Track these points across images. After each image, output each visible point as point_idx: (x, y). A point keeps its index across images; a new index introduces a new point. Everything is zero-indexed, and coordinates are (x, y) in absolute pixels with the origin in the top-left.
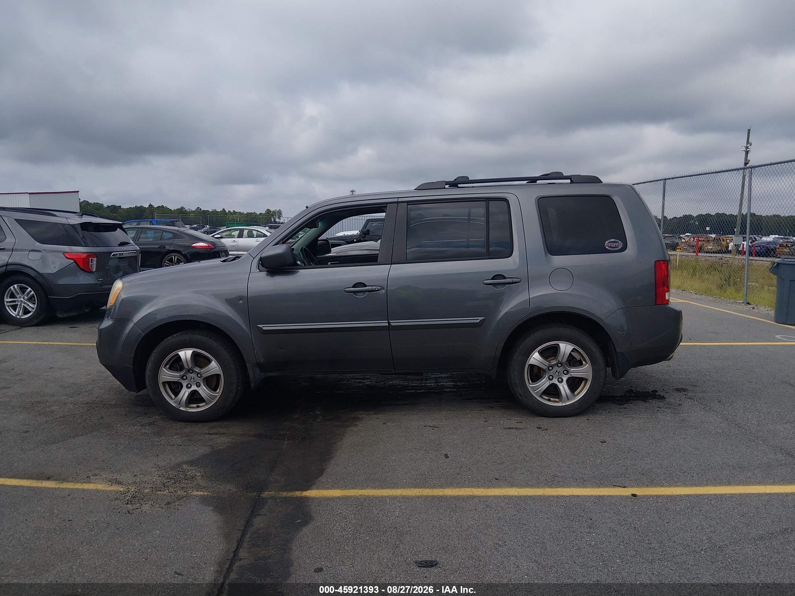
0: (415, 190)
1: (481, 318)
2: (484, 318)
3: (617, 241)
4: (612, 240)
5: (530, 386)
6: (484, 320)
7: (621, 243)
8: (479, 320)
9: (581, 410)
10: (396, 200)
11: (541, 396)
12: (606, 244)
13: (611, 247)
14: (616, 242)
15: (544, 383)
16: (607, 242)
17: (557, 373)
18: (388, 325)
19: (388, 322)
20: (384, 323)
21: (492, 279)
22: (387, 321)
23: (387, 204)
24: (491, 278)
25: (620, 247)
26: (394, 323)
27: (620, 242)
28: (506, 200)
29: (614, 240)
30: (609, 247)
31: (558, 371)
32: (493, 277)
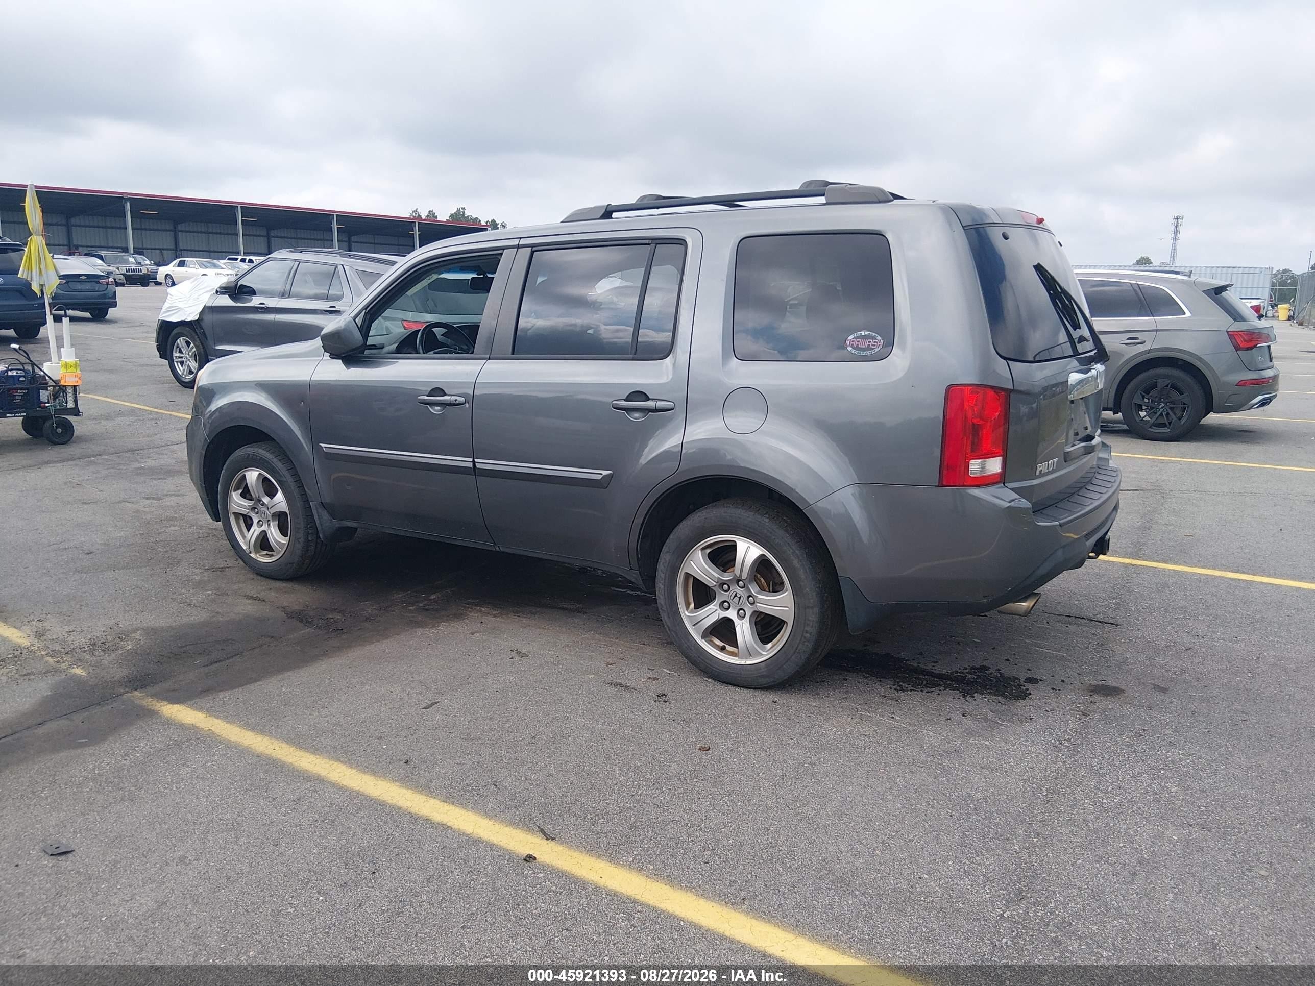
0: (561, 222)
1: (605, 473)
2: (611, 472)
3: (874, 334)
4: (863, 333)
5: (687, 614)
6: (611, 476)
7: (882, 341)
8: (601, 476)
9: (772, 680)
10: (516, 242)
11: (704, 636)
12: (848, 342)
13: (857, 348)
14: (874, 338)
15: (712, 613)
16: (851, 337)
17: (736, 599)
18: (472, 466)
19: (474, 460)
20: (465, 462)
21: (626, 400)
22: (471, 460)
23: (504, 249)
24: (625, 398)
25: (877, 350)
26: (483, 463)
27: (879, 338)
28: (682, 242)
29: (867, 333)
30: (854, 348)
31: (739, 596)
32: (628, 396)
